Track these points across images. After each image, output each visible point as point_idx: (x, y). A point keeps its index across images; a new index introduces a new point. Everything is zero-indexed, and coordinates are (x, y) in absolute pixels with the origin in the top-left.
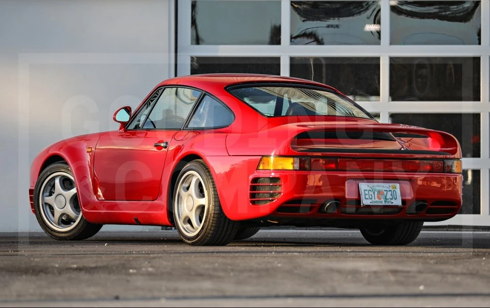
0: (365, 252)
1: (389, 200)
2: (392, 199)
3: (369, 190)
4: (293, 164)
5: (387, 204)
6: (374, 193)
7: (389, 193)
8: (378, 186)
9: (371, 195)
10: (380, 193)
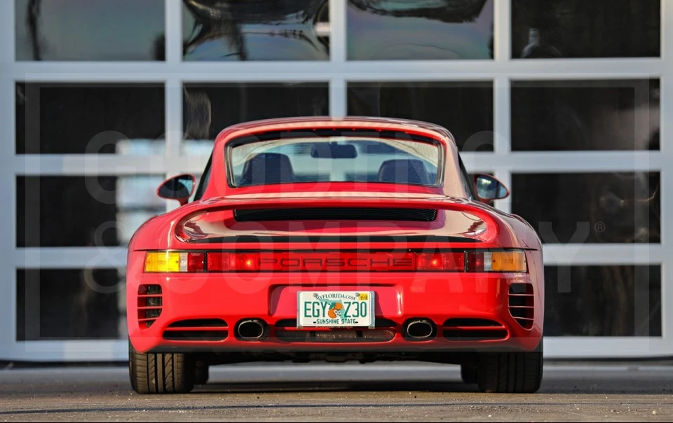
0: (297, 406)
1: (352, 318)
2: (358, 316)
3: (314, 303)
4: (179, 262)
5: (346, 325)
6: (324, 308)
7: (354, 307)
8: (333, 296)
9: (318, 310)
10: (335, 306)
